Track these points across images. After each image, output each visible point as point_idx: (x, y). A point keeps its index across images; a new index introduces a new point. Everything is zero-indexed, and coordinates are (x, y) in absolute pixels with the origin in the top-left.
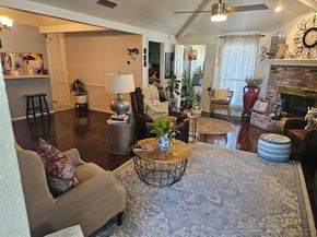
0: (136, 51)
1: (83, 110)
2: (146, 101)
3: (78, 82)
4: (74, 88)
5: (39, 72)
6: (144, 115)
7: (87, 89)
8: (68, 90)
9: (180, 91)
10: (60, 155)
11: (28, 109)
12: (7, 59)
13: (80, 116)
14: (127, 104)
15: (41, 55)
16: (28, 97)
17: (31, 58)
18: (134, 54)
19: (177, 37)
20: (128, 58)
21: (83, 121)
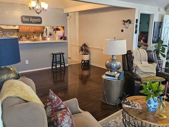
0: (129, 21)
1: (86, 65)
2: (136, 62)
3: (85, 45)
4: (82, 50)
5: (61, 38)
6: (133, 73)
7: (91, 50)
8: (78, 50)
9: (165, 54)
10: (62, 106)
11: (53, 62)
12: (45, 30)
13: (84, 69)
14: (119, 63)
15: (63, 27)
16: (53, 54)
17: (58, 29)
18: (127, 24)
19: (166, 9)
20: (123, 27)
21: (86, 73)
